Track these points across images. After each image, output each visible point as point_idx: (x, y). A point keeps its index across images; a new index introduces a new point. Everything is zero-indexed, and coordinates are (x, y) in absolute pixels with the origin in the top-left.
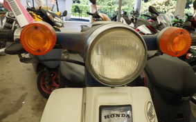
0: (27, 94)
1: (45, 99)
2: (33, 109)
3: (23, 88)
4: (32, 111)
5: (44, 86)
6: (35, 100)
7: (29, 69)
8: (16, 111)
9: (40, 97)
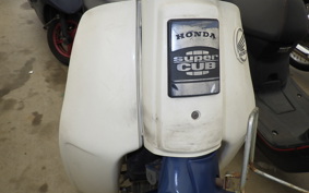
0: (33, 59)
1: (64, 67)
2: (47, 81)
3: (26, 52)
4: (47, 84)
5: (60, 45)
6: (48, 68)
7: (30, 22)
8: (22, 84)
9: (56, 63)
